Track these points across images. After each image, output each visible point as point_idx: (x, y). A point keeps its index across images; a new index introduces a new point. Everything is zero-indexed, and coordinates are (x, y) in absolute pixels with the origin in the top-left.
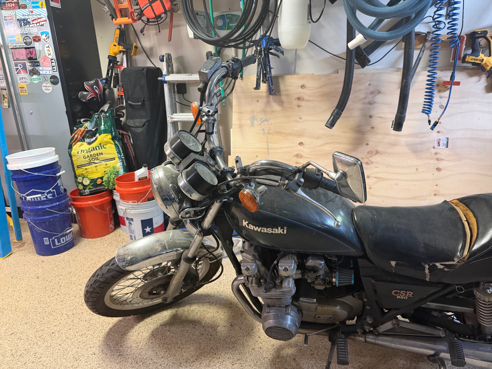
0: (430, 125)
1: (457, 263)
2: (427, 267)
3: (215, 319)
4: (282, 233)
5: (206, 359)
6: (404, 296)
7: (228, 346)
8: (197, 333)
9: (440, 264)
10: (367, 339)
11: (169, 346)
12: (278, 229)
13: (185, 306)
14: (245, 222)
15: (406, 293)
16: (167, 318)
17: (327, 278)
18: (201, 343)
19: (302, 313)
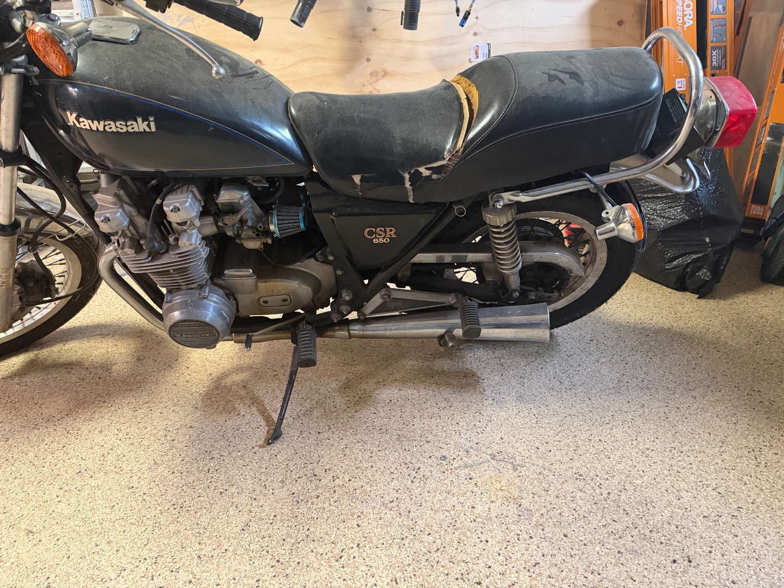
0: (458, 15)
1: (448, 162)
2: (407, 176)
3: (110, 355)
4: (148, 130)
5: (86, 411)
6: (384, 238)
7: (130, 388)
8: (74, 379)
9: (426, 168)
10: (352, 332)
11: (17, 405)
12: (136, 121)
13: (54, 345)
14: (71, 115)
15: (385, 232)
16: (16, 367)
17: (260, 225)
18: (79, 392)
19: (235, 299)
